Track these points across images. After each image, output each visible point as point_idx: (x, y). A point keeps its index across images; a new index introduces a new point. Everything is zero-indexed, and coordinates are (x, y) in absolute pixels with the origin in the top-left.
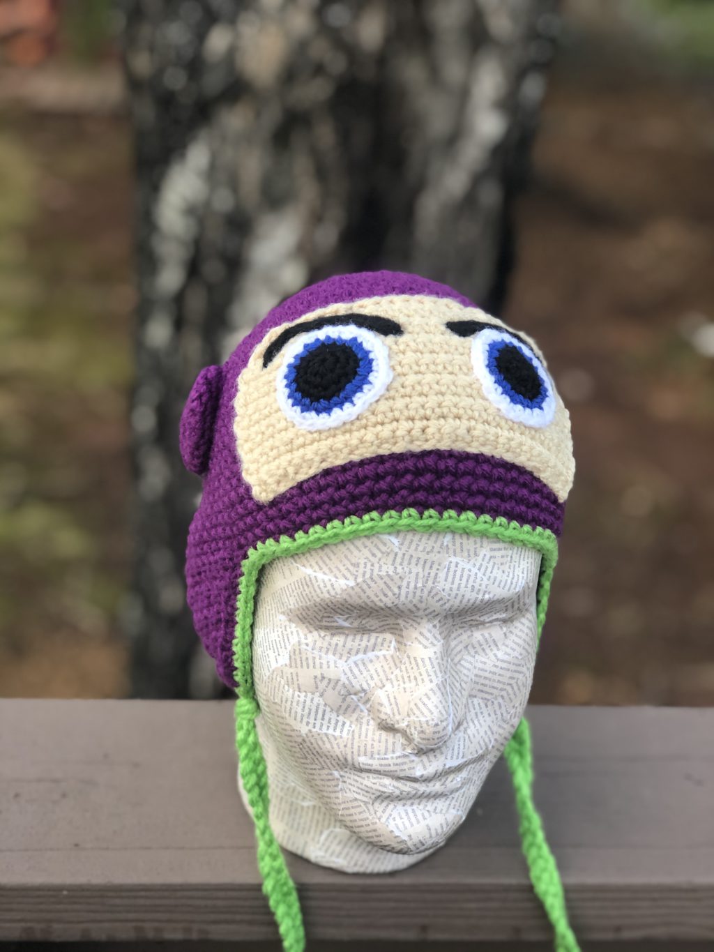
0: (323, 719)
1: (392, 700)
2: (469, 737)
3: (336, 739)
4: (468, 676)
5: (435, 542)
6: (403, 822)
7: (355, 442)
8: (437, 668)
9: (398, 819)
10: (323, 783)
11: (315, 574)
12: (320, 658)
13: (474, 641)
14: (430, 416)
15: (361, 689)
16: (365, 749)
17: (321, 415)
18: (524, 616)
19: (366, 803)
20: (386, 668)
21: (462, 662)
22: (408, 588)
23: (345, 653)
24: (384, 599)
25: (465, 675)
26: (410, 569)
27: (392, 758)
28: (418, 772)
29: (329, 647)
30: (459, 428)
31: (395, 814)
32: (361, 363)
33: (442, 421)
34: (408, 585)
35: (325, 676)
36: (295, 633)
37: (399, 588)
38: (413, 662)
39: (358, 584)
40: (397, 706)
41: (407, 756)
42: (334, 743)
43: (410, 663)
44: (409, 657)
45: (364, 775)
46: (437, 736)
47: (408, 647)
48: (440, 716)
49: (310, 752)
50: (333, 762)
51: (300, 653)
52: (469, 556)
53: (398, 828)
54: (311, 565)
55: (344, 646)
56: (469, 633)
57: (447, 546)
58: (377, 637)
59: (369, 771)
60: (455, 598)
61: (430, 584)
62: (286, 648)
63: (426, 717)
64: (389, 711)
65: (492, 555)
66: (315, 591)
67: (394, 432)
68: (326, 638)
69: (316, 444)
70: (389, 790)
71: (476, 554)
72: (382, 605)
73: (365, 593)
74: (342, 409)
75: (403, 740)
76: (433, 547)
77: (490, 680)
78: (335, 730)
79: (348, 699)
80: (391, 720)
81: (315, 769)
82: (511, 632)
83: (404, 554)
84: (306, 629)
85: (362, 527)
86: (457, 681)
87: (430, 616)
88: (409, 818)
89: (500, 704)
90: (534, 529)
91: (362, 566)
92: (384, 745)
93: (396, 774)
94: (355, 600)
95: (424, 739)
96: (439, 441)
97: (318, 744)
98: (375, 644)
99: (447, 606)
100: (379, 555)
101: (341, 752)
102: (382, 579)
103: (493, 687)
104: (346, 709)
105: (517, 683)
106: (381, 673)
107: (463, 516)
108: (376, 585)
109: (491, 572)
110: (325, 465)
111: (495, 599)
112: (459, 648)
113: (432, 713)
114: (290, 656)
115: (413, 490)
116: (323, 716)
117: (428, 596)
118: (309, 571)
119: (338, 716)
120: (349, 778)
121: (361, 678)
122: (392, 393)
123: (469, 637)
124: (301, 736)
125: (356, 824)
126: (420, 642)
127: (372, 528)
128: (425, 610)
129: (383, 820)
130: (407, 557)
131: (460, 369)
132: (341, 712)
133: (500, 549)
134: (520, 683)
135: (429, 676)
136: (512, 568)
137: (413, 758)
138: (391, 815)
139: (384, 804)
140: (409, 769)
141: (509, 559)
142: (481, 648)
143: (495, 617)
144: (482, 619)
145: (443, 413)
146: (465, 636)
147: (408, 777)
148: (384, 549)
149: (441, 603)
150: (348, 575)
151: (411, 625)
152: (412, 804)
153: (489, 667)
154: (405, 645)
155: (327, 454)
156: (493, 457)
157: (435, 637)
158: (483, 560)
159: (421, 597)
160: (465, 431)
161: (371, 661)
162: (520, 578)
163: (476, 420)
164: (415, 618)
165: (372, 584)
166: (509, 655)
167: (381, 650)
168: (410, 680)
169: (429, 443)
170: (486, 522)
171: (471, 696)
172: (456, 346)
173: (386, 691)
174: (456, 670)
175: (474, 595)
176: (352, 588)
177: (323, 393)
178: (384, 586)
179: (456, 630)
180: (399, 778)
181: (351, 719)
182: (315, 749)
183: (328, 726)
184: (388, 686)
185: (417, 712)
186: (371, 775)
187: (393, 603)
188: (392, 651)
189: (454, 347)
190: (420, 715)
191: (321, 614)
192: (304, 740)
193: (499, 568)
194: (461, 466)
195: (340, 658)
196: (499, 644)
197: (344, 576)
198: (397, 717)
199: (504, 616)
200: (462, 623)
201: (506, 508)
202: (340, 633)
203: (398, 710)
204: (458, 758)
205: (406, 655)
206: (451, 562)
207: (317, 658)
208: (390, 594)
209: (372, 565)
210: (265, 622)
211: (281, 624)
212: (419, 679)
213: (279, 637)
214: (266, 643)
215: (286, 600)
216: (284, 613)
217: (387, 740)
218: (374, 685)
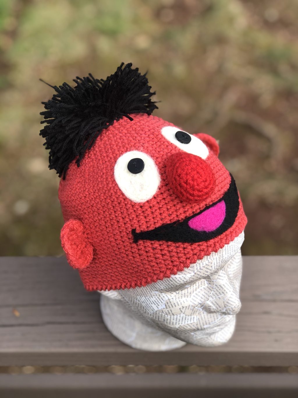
1: (215, 303)
10: (185, 337)
15: (198, 304)
20: (207, 292)
36: (165, 297)
38: (219, 287)
42: (191, 325)
43: (218, 287)
44: (216, 286)
49: (180, 331)
50: (192, 331)
55: (188, 292)
58: (198, 283)
62: (162, 303)
63: (233, 305)
64: (214, 308)
66: (176, 282)
68: (180, 293)
80: (217, 310)
81: (182, 335)
97: (184, 328)
101: (195, 327)
106: (205, 295)
114: (166, 305)
116: (185, 319)
119: (191, 316)
161: (199, 292)
173: (210, 301)
184: (210, 299)
185: (229, 305)
186: (208, 329)
192: (177, 329)
195: (188, 297)
198: (220, 309)
203: (219, 306)
207: (179, 301)
210: (144, 294)
211: (156, 295)
212: (225, 293)
213: (156, 299)
214: (148, 302)
215: (158, 286)
216: (157, 291)
217: (214, 316)
218: (204, 300)
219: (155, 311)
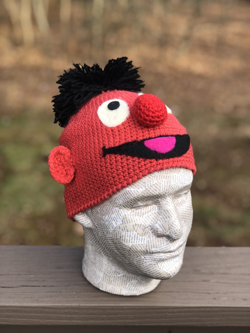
0: (137, 239)
1: (161, 226)
3: (142, 245)
6: (168, 268)
9: (166, 267)
10: (137, 262)
11: (130, 189)
15: (149, 225)
16: (154, 245)
19: (154, 264)
20: (156, 216)
21: (177, 209)
22: (163, 187)
23: (142, 214)
24: (156, 192)
26: (162, 180)
27: (163, 246)
28: (172, 249)
29: (136, 214)
34: (163, 186)
35: (136, 224)
36: (123, 212)
37: (160, 187)
38: (166, 212)
39: (147, 189)
41: (168, 244)
42: (142, 246)
43: (165, 212)
44: (164, 210)
45: (154, 255)
47: (163, 207)
48: (180, 227)
49: (133, 252)
50: (142, 253)
51: (126, 219)
53: (167, 270)
55: (141, 212)
57: (172, 170)
58: (151, 207)
59: (156, 253)
60: (176, 187)
61: (169, 184)
62: (120, 218)
63: (176, 228)
64: (161, 230)
65: (184, 171)
66: (131, 195)
68: (134, 211)
70: (163, 257)
73: (149, 191)
75: (166, 239)
76: (168, 171)
77: (185, 214)
79: (145, 230)
80: (163, 233)
81: (134, 258)
83: (160, 176)
84: (127, 210)
87: (169, 195)
89: (188, 221)
91: (147, 182)
93: (165, 251)
94: (146, 195)
95: (176, 236)
99: (174, 191)
100: (152, 178)
101: (145, 249)
102: (154, 185)
104: (145, 234)
106: (155, 218)
108: (152, 188)
109: (185, 176)
112: (175, 205)
114: (122, 221)
116: (137, 238)
117: (169, 188)
119: (142, 237)
120: (148, 257)
121: (148, 222)
123: (177, 201)
124: (129, 247)
125: (151, 273)
126: (167, 205)
128: (168, 193)
132: (143, 235)
137: (170, 244)
138: (163, 266)
140: (169, 248)
142: (181, 204)
143: (184, 193)
144: (181, 194)
147: (169, 251)
148: (153, 175)
149: (173, 189)
151: (163, 200)
153: (184, 210)
159: (167, 189)
161: (150, 215)
164: (165, 197)
165: (151, 188)
166: (188, 204)
167: (153, 211)
168: (166, 218)
173: (158, 224)
175: (181, 185)
176: (145, 191)
178: (155, 188)
181: (147, 237)
182: (135, 250)
183: (139, 241)
184: (159, 222)
185: (172, 227)
186: (156, 254)
188: (157, 210)
191: (133, 203)
192: (131, 249)
195: (140, 217)
197: (141, 187)
198: (165, 231)
200: (175, 196)
202: (139, 208)
203: (165, 229)
205: (163, 210)
206: (174, 175)
207: (133, 218)
208: (157, 190)
209: (150, 181)
210: (108, 212)
211: (116, 211)
212: (170, 217)
213: (116, 215)
214: (110, 219)
215: (118, 202)
216: (117, 207)
217: (160, 241)
218: (153, 223)
219: (114, 228)
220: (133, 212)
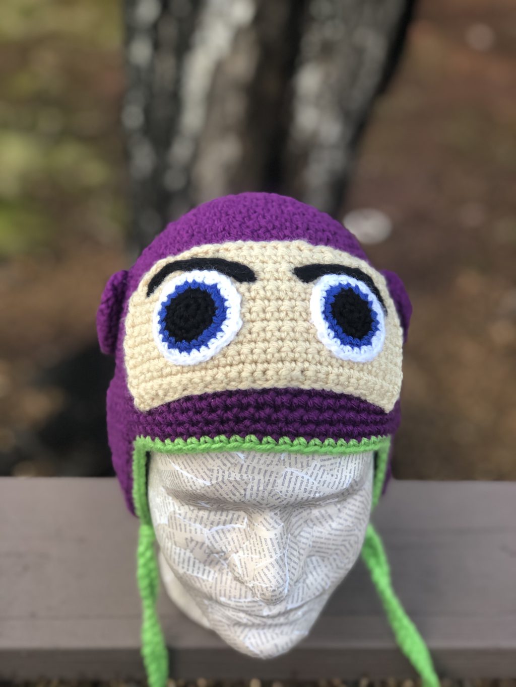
0: (194, 566)
2: (307, 586)
3: (204, 581)
4: (306, 544)
5: (274, 457)
7: (208, 379)
8: (276, 546)
9: (252, 638)
11: (181, 471)
12: (190, 525)
13: (312, 517)
14: (271, 360)
16: (225, 593)
17: (182, 353)
18: (356, 494)
19: (228, 625)
21: (302, 534)
22: (252, 491)
23: (208, 523)
24: (233, 497)
25: (303, 543)
26: (253, 477)
27: (245, 602)
28: (265, 612)
29: (196, 518)
30: (294, 370)
31: (250, 635)
32: (217, 312)
33: (280, 365)
34: (252, 488)
35: (194, 538)
37: (245, 490)
39: (212, 485)
40: (246, 570)
41: (256, 602)
46: (274, 598)
47: (255, 527)
48: (277, 584)
51: (175, 520)
52: (302, 466)
53: (252, 645)
54: (178, 463)
56: (308, 511)
57: (284, 460)
59: (229, 607)
60: (291, 497)
61: (270, 487)
65: (322, 464)
67: (240, 373)
69: (179, 375)
70: (245, 621)
71: (308, 465)
72: (231, 501)
73: (218, 491)
74: (199, 350)
76: (272, 461)
77: (325, 544)
78: (203, 574)
79: (212, 556)
82: (345, 507)
83: (248, 466)
84: (179, 503)
85: (214, 446)
86: (296, 550)
87: (271, 508)
88: (261, 639)
89: (334, 559)
90: (359, 441)
91: (215, 472)
92: (239, 592)
93: (249, 613)
94: (211, 495)
95: (264, 599)
96: (277, 381)
98: (232, 519)
99: (284, 502)
100: (229, 465)
102: (231, 483)
103: (328, 549)
104: (211, 562)
105: (349, 543)
107: (296, 442)
108: (226, 487)
109: (321, 477)
110: (186, 393)
111: (325, 495)
112: (299, 523)
113: (271, 582)
115: (255, 421)
117: (269, 496)
118: (177, 468)
121: (220, 542)
122: (241, 338)
123: (308, 514)
126: (264, 526)
127: (220, 448)
128: (267, 505)
129: (241, 638)
130: (251, 468)
131: (301, 315)
132: (207, 563)
133: (329, 459)
134: (352, 542)
135: (270, 552)
136: (340, 471)
137: (261, 603)
138: (247, 635)
139: (241, 628)
140: (258, 610)
141: (338, 465)
142: (319, 521)
143: (329, 501)
144: (318, 503)
145: (281, 357)
146: (305, 514)
147: (258, 615)
148: (233, 461)
149: (279, 500)
150: (205, 477)
151: (258, 512)
152: (263, 629)
153: (325, 534)
154: (254, 525)
155: (187, 385)
156: (323, 390)
157: (276, 522)
158: (314, 469)
159: (263, 496)
160: (299, 373)
162: (348, 478)
163: (310, 362)
165: (224, 486)
167: (236, 523)
168: (256, 553)
169: (268, 382)
170: (316, 445)
171: (309, 556)
172: (299, 293)
174: (296, 541)
175: (306, 496)
176: (208, 487)
177: (185, 335)
178: (233, 489)
179: (297, 510)
180: (250, 615)
183: (198, 572)
187: (240, 500)
188: (244, 526)
189: (297, 294)
190: (262, 582)
191: (188, 498)
193: (328, 474)
194: (295, 400)
196: (334, 518)
197: (202, 477)
199: (337, 500)
201: (334, 431)
202: (204, 510)
204: (297, 601)
206: (287, 472)
208: (237, 494)
209: (224, 472)
220: (191, 512)
